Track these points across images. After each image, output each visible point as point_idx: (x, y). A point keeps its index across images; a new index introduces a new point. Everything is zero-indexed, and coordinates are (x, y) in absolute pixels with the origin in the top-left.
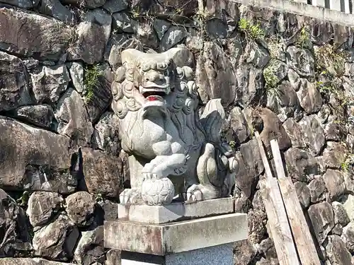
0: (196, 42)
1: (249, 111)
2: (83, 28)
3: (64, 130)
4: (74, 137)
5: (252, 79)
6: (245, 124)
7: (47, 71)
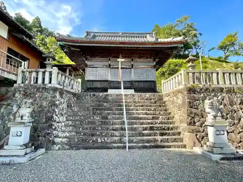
0: (224, 95)
1: (238, 106)
2: (202, 95)
3: (200, 110)
4: (201, 111)
5: (239, 100)
6: (238, 108)
7: (196, 102)
